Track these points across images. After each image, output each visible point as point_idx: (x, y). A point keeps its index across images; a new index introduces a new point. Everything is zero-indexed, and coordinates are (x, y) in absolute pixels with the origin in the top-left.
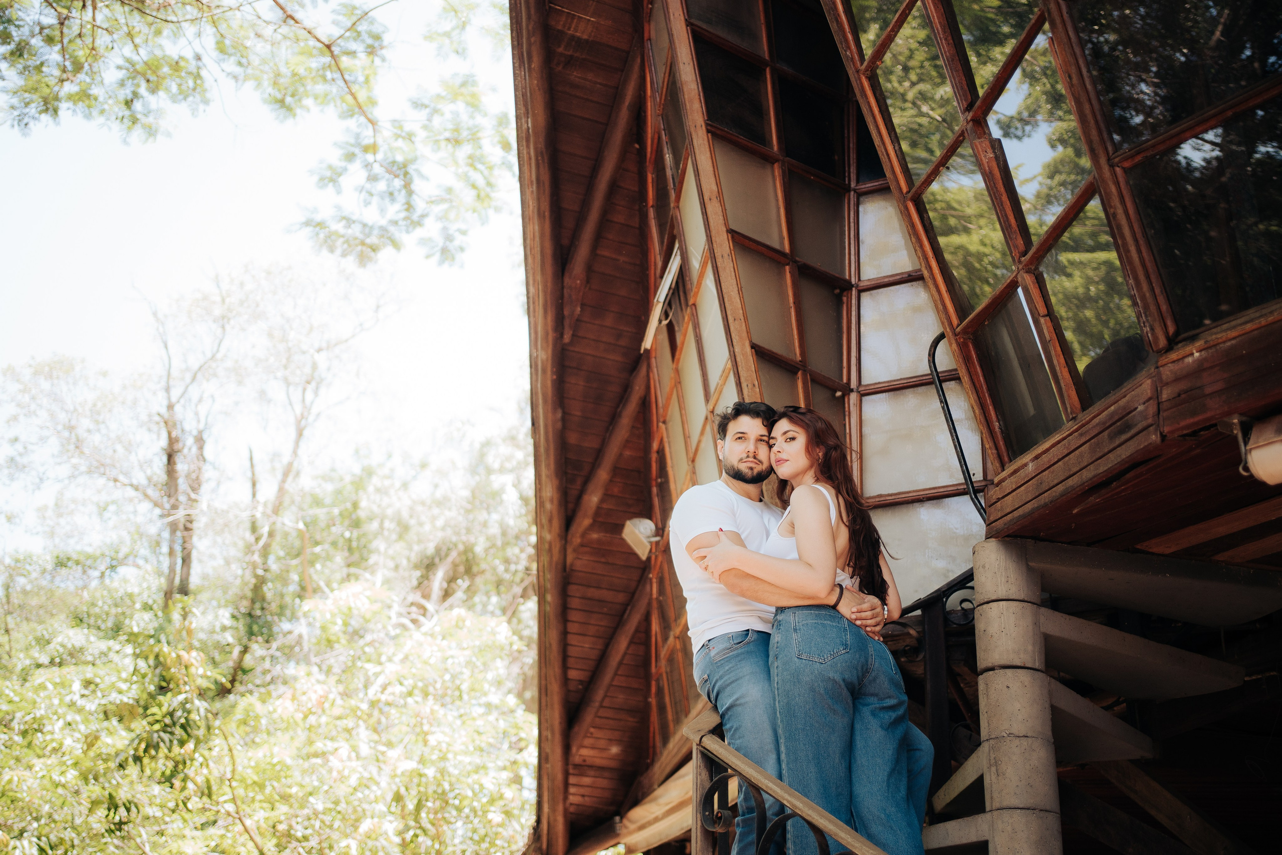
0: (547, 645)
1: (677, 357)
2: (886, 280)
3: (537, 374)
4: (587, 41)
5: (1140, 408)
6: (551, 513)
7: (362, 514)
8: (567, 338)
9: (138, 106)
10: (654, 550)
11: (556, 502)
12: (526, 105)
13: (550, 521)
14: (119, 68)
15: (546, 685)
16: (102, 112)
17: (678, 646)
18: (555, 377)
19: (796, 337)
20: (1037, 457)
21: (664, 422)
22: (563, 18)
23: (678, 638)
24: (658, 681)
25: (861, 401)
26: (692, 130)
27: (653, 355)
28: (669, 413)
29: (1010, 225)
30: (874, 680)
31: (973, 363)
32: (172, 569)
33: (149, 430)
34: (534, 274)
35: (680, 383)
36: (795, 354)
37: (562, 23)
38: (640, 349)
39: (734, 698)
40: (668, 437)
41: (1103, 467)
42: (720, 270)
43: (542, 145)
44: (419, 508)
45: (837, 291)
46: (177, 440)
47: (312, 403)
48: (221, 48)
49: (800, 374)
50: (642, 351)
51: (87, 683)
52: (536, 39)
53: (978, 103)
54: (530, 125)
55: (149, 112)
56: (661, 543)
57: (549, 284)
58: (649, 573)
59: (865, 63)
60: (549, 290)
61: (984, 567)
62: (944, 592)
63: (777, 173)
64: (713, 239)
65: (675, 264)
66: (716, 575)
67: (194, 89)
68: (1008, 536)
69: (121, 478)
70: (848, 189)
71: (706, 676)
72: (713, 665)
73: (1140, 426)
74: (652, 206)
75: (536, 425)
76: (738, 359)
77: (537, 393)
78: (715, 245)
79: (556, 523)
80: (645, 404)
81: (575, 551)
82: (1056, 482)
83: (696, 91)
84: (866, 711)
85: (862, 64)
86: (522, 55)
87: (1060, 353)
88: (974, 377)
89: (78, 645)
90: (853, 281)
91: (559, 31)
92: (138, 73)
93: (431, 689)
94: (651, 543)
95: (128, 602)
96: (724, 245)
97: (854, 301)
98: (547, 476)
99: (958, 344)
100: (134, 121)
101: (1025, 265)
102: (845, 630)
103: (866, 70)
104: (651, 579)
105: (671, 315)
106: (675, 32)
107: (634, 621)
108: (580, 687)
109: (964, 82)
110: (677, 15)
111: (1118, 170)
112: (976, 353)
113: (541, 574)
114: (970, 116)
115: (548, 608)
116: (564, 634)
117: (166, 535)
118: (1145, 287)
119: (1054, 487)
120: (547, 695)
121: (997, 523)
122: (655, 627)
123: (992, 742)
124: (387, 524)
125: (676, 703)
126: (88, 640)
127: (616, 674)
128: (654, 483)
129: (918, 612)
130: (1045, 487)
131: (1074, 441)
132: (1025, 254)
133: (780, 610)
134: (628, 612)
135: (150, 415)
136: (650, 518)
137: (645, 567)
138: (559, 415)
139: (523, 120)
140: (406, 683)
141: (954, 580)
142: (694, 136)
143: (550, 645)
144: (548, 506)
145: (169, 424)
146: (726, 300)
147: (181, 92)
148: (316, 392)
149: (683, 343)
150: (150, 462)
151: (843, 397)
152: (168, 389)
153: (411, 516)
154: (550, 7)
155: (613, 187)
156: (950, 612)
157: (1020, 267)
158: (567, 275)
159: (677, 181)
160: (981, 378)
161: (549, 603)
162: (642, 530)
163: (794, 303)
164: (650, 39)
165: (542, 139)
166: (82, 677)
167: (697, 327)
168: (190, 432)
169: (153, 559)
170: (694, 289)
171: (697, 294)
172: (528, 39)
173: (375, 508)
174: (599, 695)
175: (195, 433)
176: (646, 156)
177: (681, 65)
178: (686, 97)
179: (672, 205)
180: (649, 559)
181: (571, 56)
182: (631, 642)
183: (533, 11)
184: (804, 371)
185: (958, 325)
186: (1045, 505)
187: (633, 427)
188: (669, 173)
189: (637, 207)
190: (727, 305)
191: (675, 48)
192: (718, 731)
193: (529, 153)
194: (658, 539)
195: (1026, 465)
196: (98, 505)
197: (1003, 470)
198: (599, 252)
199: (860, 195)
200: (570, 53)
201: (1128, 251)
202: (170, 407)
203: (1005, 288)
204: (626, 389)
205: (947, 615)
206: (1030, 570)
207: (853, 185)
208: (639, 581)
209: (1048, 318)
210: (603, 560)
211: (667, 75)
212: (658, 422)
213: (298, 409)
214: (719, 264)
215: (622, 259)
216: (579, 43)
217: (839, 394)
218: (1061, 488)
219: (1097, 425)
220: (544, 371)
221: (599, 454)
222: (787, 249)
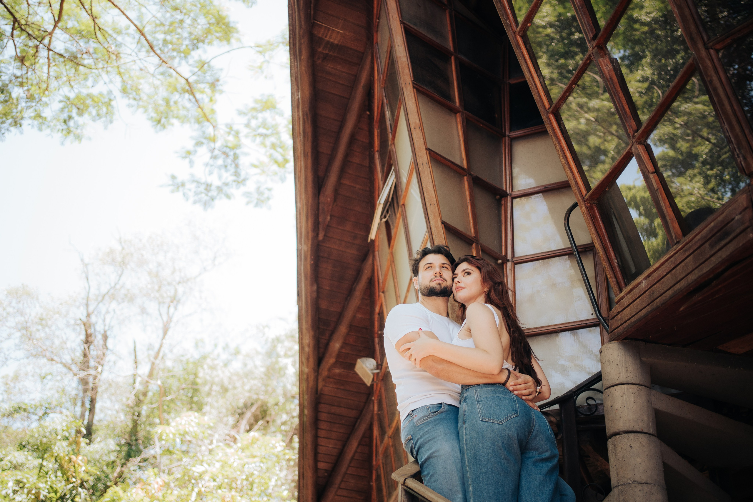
0: (305, 444)
1: (392, 244)
2: (530, 191)
3: (301, 261)
4: (337, 45)
5: (737, 218)
6: (308, 353)
7: (199, 381)
8: (321, 237)
9: (71, 123)
10: (375, 380)
11: (311, 346)
12: (297, 85)
13: (308, 359)
14: (61, 101)
15: (303, 472)
16: (48, 127)
17: (391, 443)
18: (312, 262)
19: (471, 221)
20: (648, 276)
21: (383, 292)
22: (323, 30)
23: (390, 437)
24: (377, 470)
25: (514, 267)
26: (404, 86)
27: (377, 243)
28: (386, 285)
29: (626, 113)
30: (535, 438)
31: (597, 220)
32: (83, 416)
33: (74, 329)
34: (300, 194)
35: (393, 261)
36: (471, 232)
37: (321, 33)
38: (367, 239)
39: (431, 451)
40: (386, 301)
41: (705, 269)
42: (421, 172)
43: (307, 109)
44: (235, 378)
45: (498, 197)
46: (91, 335)
47: (173, 314)
48: (124, 91)
49: (474, 245)
50: (369, 241)
51: (18, 482)
52: (305, 41)
53: (601, 33)
54: (300, 96)
55: (78, 126)
56: (380, 374)
57: (310, 200)
58: (372, 396)
59: (520, 26)
60: (310, 204)
61: (609, 361)
62: (575, 392)
63: (458, 120)
64: (417, 153)
65: (391, 180)
66: (418, 361)
67: (107, 113)
68: (625, 339)
69: (55, 358)
70: (504, 136)
71: (410, 436)
72: (415, 428)
73: (738, 231)
74: (377, 151)
75: (300, 295)
76: (433, 230)
77: (301, 273)
78: (418, 157)
79: (311, 360)
80: (371, 283)
81: (324, 380)
82: (665, 289)
83: (407, 62)
84: (529, 463)
85: (517, 27)
86: (296, 52)
87: (666, 197)
88: (598, 229)
89: (20, 461)
90: (508, 192)
91: (319, 38)
92: (72, 104)
93: (234, 485)
94: (374, 374)
95: (54, 435)
96: (424, 158)
97: (509, 204)
98: (306, 329)
99: (587, 207)
100: (69, 132)
101: (638, 139)
102: (514, 401)
103: (520, 31)
104: (373, 401)
105: (387, 217)
106: (393, 27)
107: (362, 428)
108: (326, 474)
109: (591, 22)
110: (394, 17)
111: (712, 51)
112: (599, 213)
113: (301, 396)
114: (594, 43)
115: (305, 419)
116: (316, 437)
117: (81, 394)
118: (737, 129)
119: (664, 293)
120: (303, 479)
121: (618, 329)
122: (376, 432)
123: (620, 487)
124: (215, 388)
125: (389, 487)
126: (27, 459)
127: (349, 466)
128: (376, 335)
129: (557, 407)
130: (656, 294)
131: (679, 257)
132: (637, 131)
133: (465, 387)
134: (358, 423)
135: (76, 320)
136: (373, 358)
137: (369, 391)
138: (315, 288)
139: (296, 94)
140: (217, 480)
141: (581, 384)
142: (405, 90)
143: (306, 444)
144: (307, 349)
145: (87, 325)
146: (425, 192)
147: (98, 115)
148: (176, 308)
149: (396, 234)
150: (74, 350)
151: (502, 264)
152: (87, 305)
153: (229, 383)
154: (314, 22)
155: (352, 139)
156: (579, 407)
157: (634, 140)
158: (321, 195)
159: (393, 127)
160: (603, 230)
161: (306, 416)
162: (368, 365)
163: (470, 200)
164: (377, 43)
165: (307, 105)
166: (15, 478)
167: (405, 218)
168: (99, 332)
169: (71, 408)
170: (403, 194)
171: (405, 197)
172: (300, 40)
173: (208, 378)
174: (338, 480)
175: (102, 332)
176: (373, 118)
177: (397, 47)
178: (400, 66)
179: (390, 143)
180: (372, 385)
181: (327, 54)
182: (360, 444)
183: (303, 23)
184: (477, 244)
185: (586, 195)
186: (657, 308)
187: (363, 298)
188: (388, 123)
189: (367, 153)
190: (425, 195)
191: (393, 37)
192: (418, 476)
193: (299, 115)
194: (378, 371)
195: (640, 283)
196: (40, 376)
197: (621, 291)
198: (342, 181)
199: (513, 140)
200: (326, 52)
201: (722, 105)
202: (88, 315)
203: (622, 159)
204: (359, 273)
205: (577, 409)
206: (643, 364)
207: (507, 133)
208: (366, 403)
209: (655, 174)
210: (342, 387)
211: (388, 59)
212: (379, 292)
213: (165, 318)
214: (420, 169)
215: (358, 186)
216: (332, 46)
217: (500, 261)
218: (670, 292)
219: (699, 240)
220: (306, 258)
221: (340, 315)
222: (465, 165)
